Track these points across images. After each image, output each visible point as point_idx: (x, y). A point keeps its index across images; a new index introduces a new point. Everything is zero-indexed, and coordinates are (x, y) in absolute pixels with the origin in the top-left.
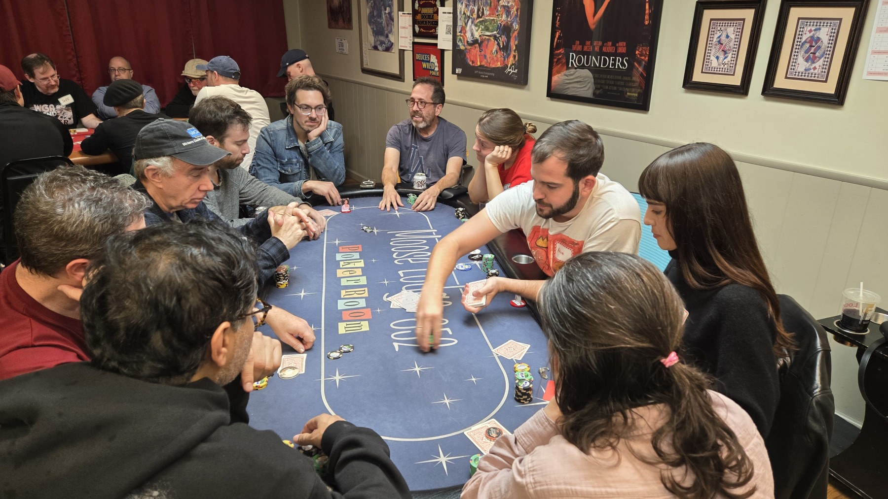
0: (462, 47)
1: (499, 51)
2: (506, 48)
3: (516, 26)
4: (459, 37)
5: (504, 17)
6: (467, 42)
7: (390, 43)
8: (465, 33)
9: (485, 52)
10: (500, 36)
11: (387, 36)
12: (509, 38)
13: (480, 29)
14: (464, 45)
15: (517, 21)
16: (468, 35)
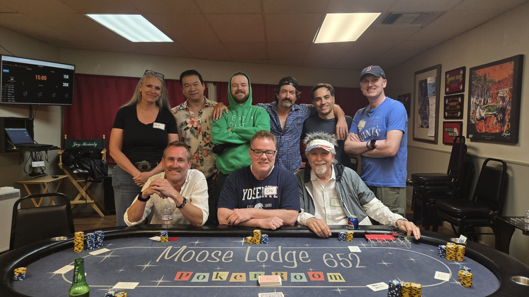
0: (473, 122)
1: (497, 122)
2: (502, 121)
3: (509, 108)
4: (471, 117)
5: (501, 103)
6: (477, 119)
8: (476, 113)
9: (488, 124)
10: (498, 114)
12: (504, 115)
13: (485, 111)
14: (475, 121)
15: (509, 104)
16: (478, 115)
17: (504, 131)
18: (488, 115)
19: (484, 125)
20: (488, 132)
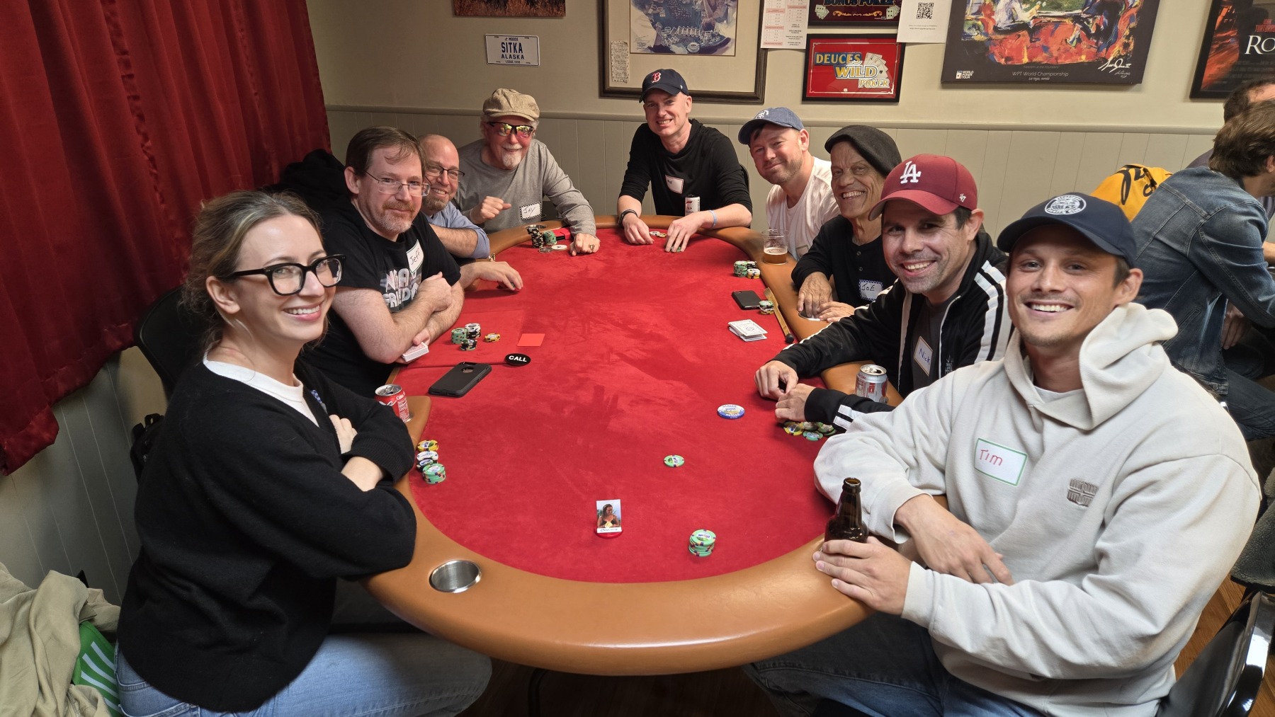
0: (977, 36)
2: (1104, 34)
3: (1134, 2)
6: (996, 29)
7: (718, 39)
8: (993, 13)
9: (1046, 41)
10: (1090, 17)
11: (709, 27)
12: (1114, 19)
13: (1037, 7)
14: (986, 34)
16: (1001, 19)
17: (1110, 60)
18: (1049, 19)
19: (1029, 44)
20: (1045, 62)
